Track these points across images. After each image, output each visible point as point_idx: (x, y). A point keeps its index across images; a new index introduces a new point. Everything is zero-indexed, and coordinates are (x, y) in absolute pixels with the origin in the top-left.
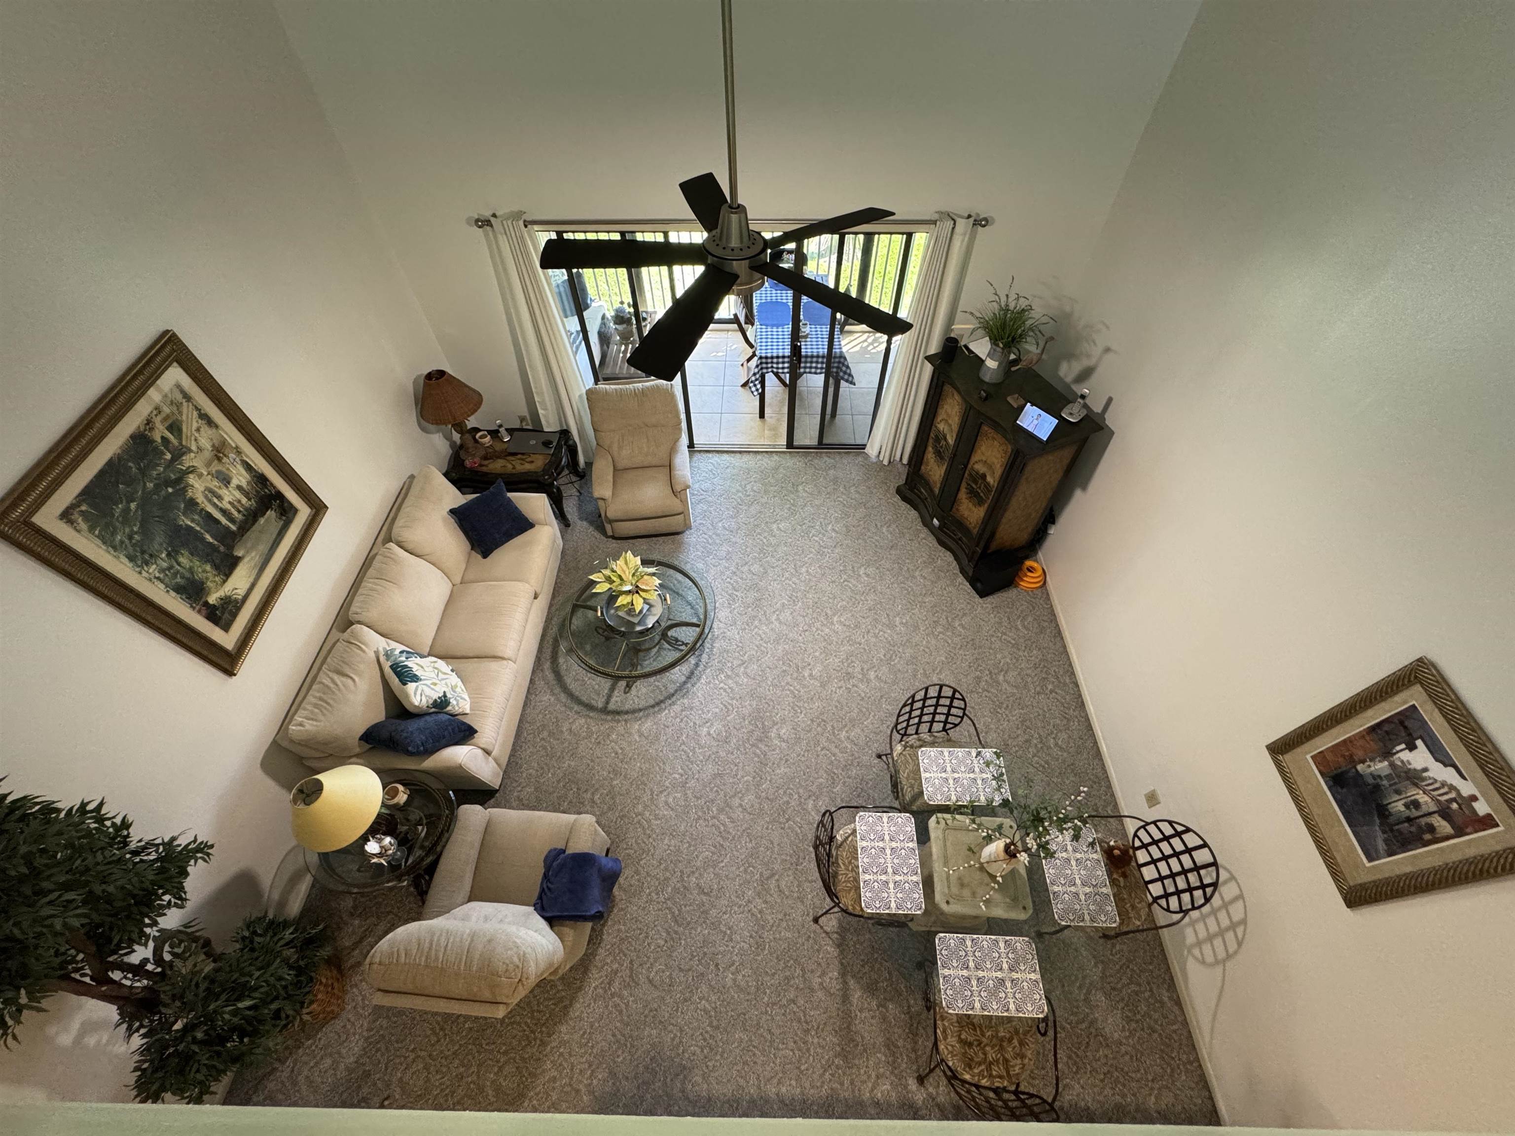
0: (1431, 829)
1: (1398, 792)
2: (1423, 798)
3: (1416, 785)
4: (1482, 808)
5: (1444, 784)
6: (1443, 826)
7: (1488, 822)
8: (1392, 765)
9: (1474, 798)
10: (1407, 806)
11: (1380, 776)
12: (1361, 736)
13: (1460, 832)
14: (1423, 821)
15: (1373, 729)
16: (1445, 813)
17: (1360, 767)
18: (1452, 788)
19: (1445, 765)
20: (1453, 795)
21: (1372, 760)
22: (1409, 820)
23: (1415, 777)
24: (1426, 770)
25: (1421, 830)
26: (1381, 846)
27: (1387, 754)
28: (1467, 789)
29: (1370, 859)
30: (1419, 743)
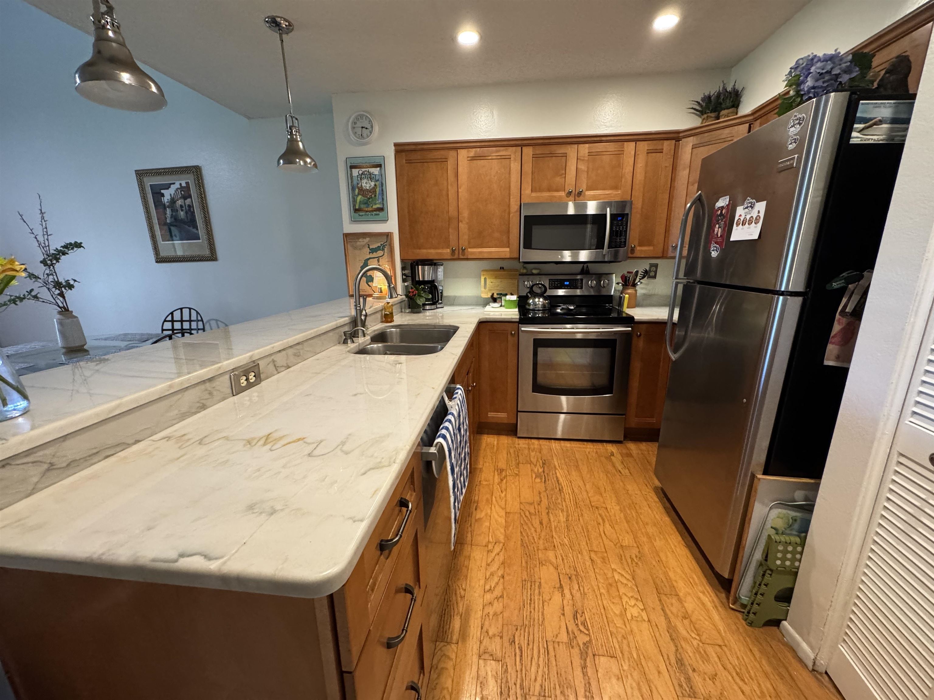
0: (189, 206)
1: (177, 211)
2: (180, 202)
3: (175, 202)
4: (184, 185)
5: (176, 192)
6: (188, 201)
7: (187, 183)
8: (168, 207)
9: (181, 184)
10: (182, 210)
11: (172, 215)
12: (157, 213)
13: (190, 196)
14: (187, 208)
15: (156, 206)
16: (185, 198)
17: (168, 221)
18: (177, 189)
19: (170, 187)
20: (179, 191)
21: (166, 214)
22: (186, 213)
23: (173, 201)
24: (171, 195)
25: (190, 210)
26: (194, 230)
27: (165, 207)
28: (177, 185)
29: (200, 239)
30: (162, 191)
